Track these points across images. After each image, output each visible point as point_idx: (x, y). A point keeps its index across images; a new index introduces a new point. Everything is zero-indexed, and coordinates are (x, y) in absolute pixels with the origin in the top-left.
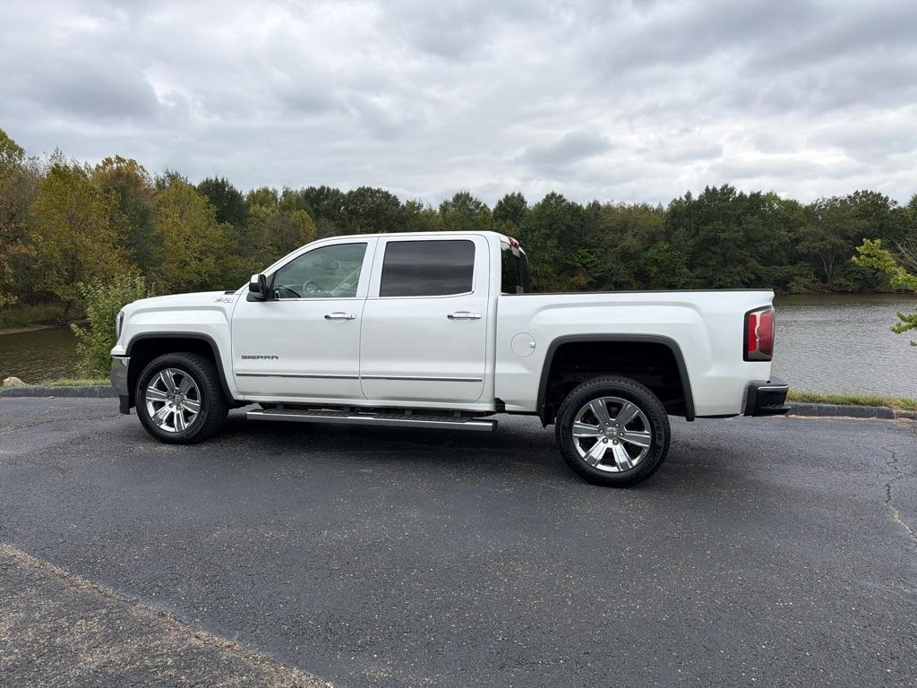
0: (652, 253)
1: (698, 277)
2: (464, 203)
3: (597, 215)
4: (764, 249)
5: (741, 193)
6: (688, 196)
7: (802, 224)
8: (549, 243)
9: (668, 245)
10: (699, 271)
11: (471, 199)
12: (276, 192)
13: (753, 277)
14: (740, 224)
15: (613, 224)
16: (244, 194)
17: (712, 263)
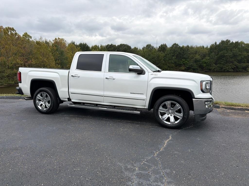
0: (204, 60)
1: (218, 67)
2: (149, 47)
3: (188, 49)
4: (239, 58)
5: (232, 42)
6: (216, 43)
8: (173, 58)
9: (209, 57)
10: (218, 65)
11: (151, 46)
12: (99, 46)
13: (235, 67)
14: (232, 51)
15: (193, 52)
16: (90, 47)
17: (222, 63)
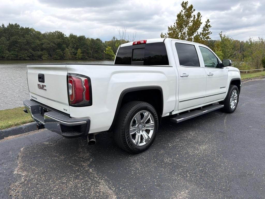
4: (33, 46)
5: (22, 27)
7: (43, 39)
10: (12, 52)
17: (16, 50)
